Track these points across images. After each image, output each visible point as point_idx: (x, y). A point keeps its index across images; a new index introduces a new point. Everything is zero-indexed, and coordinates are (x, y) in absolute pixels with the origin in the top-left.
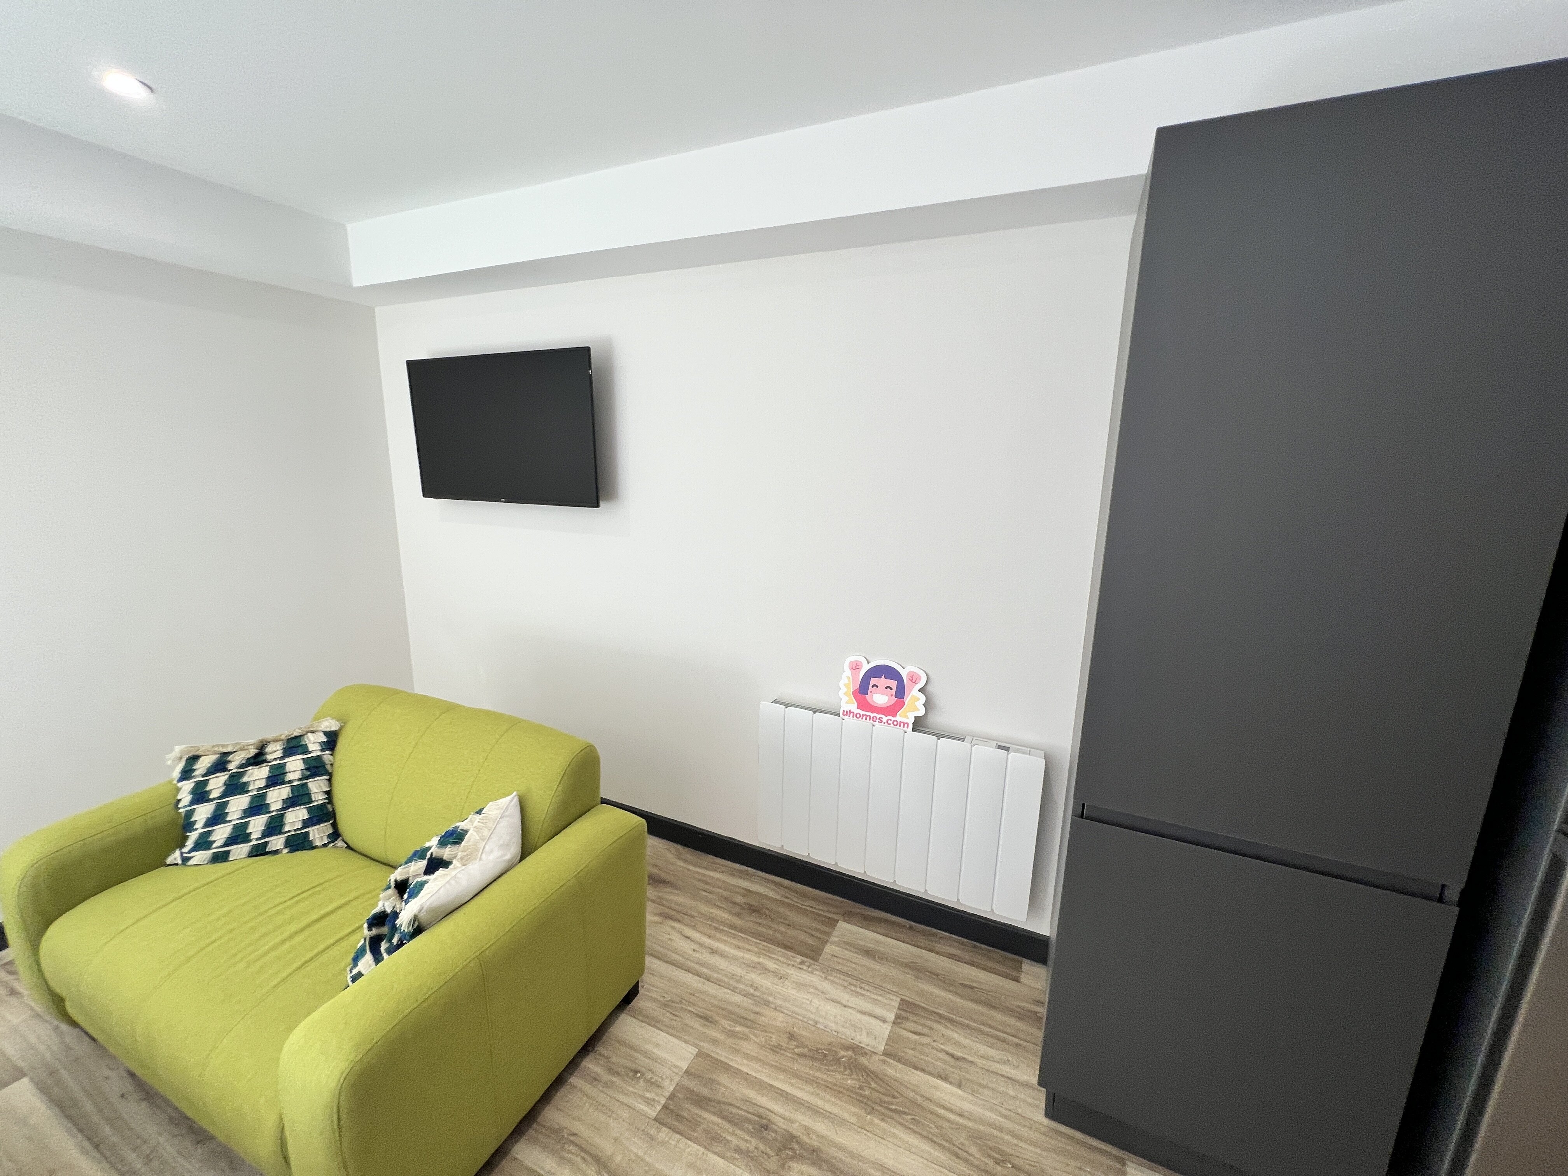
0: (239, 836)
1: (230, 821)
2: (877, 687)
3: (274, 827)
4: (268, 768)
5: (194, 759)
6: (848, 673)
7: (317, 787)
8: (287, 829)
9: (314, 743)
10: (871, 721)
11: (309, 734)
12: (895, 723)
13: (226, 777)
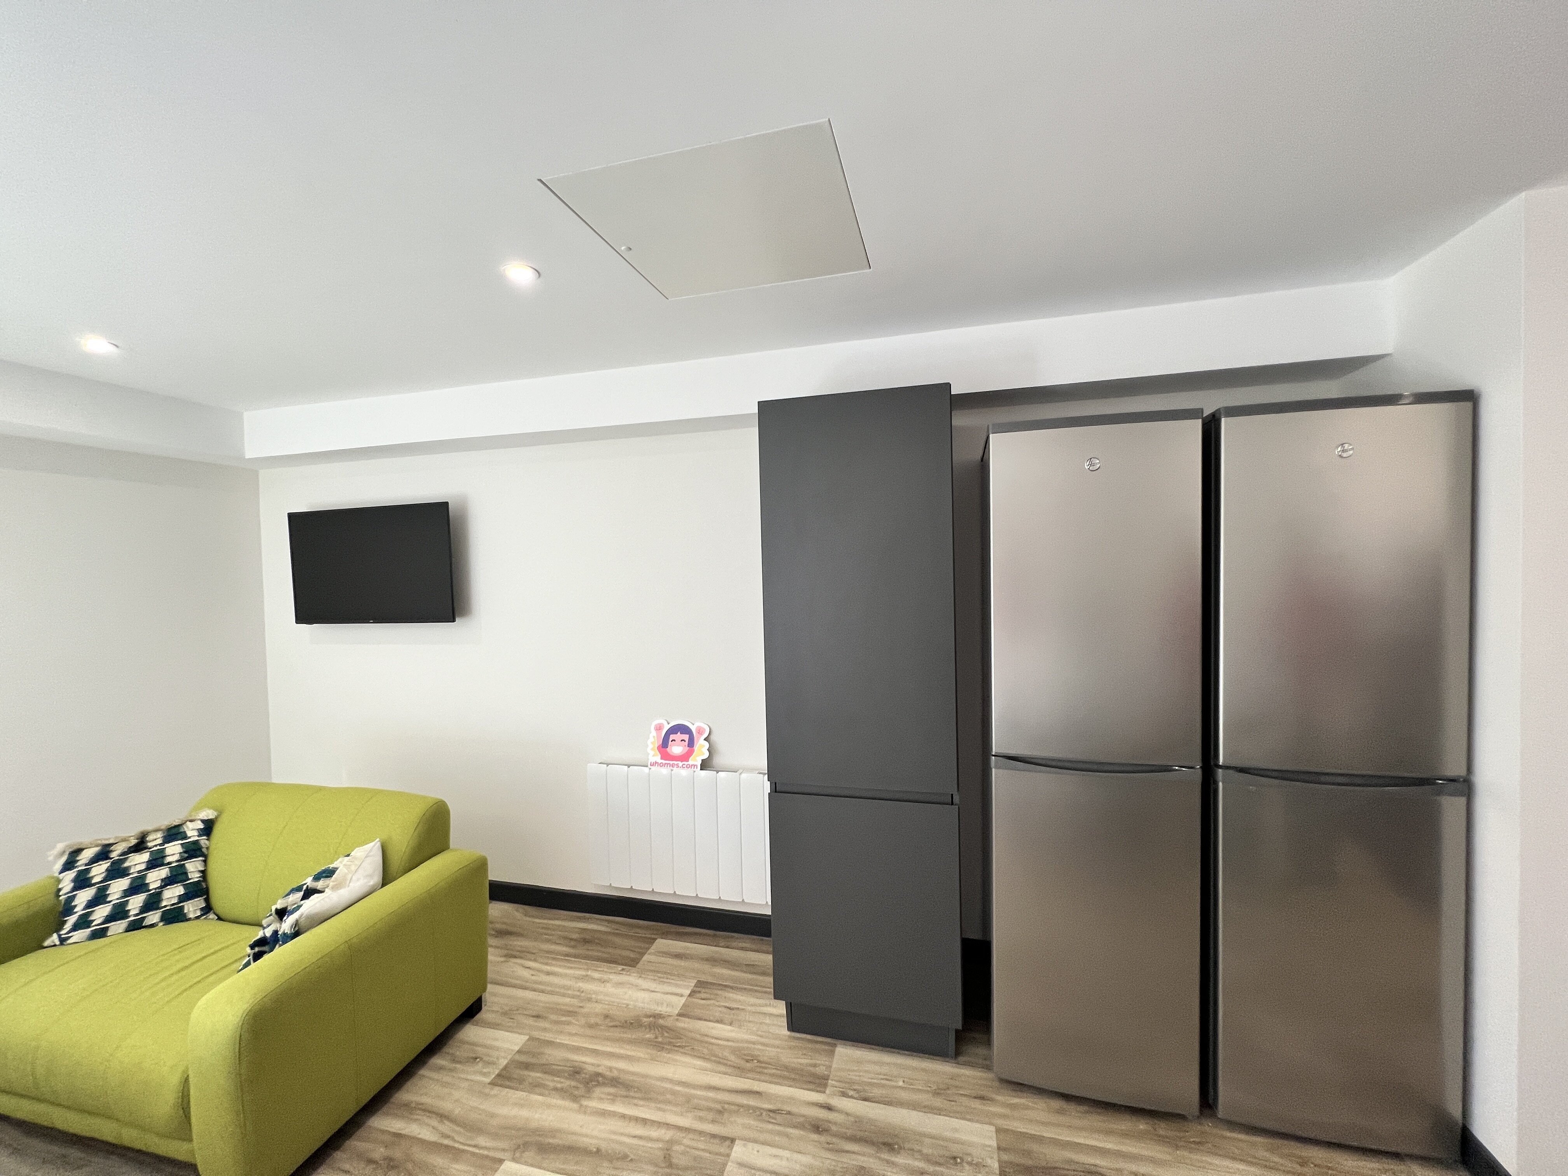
0: (119, 913)
1: (110, 902)
2: (674, 740)
3: (153, 903)
4: (149, 853)
5: (79, 851)
6: (654, 733)
7: (193, 867)
8: (164, 904)
9: (192, 831)
10: (671, 767)
11: (188, 823)
12: (688, 766)
13: (109, 864)
